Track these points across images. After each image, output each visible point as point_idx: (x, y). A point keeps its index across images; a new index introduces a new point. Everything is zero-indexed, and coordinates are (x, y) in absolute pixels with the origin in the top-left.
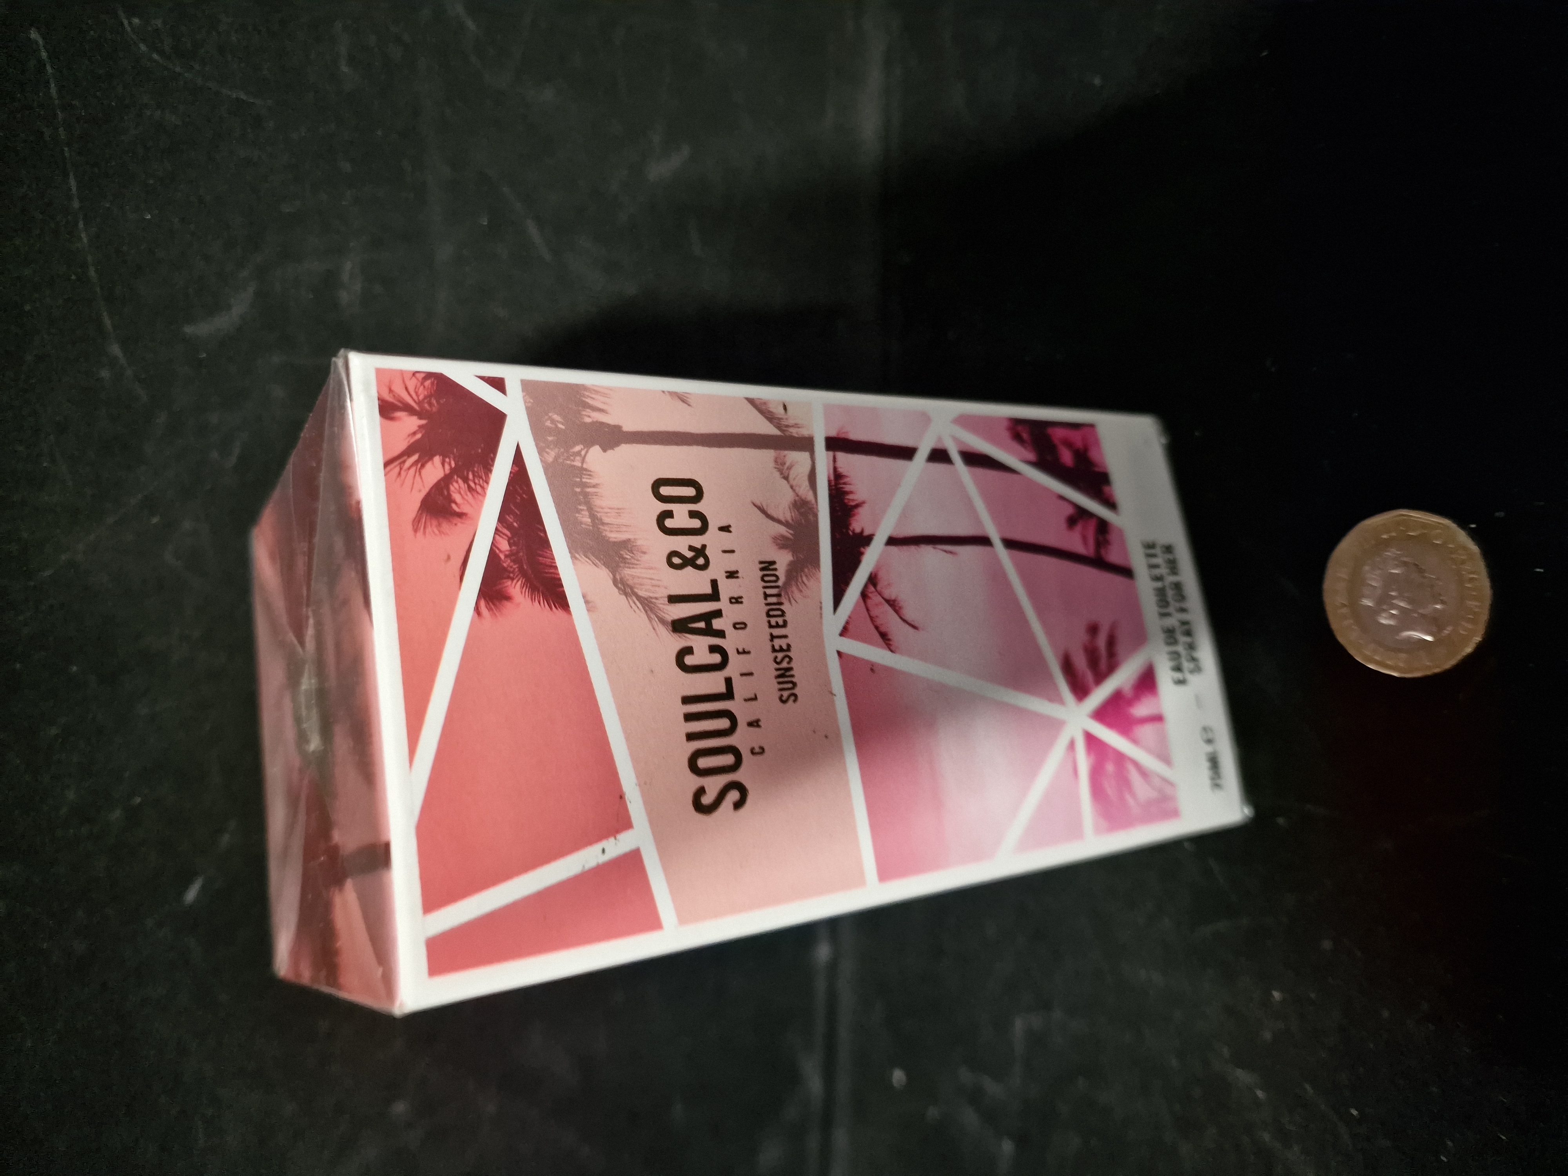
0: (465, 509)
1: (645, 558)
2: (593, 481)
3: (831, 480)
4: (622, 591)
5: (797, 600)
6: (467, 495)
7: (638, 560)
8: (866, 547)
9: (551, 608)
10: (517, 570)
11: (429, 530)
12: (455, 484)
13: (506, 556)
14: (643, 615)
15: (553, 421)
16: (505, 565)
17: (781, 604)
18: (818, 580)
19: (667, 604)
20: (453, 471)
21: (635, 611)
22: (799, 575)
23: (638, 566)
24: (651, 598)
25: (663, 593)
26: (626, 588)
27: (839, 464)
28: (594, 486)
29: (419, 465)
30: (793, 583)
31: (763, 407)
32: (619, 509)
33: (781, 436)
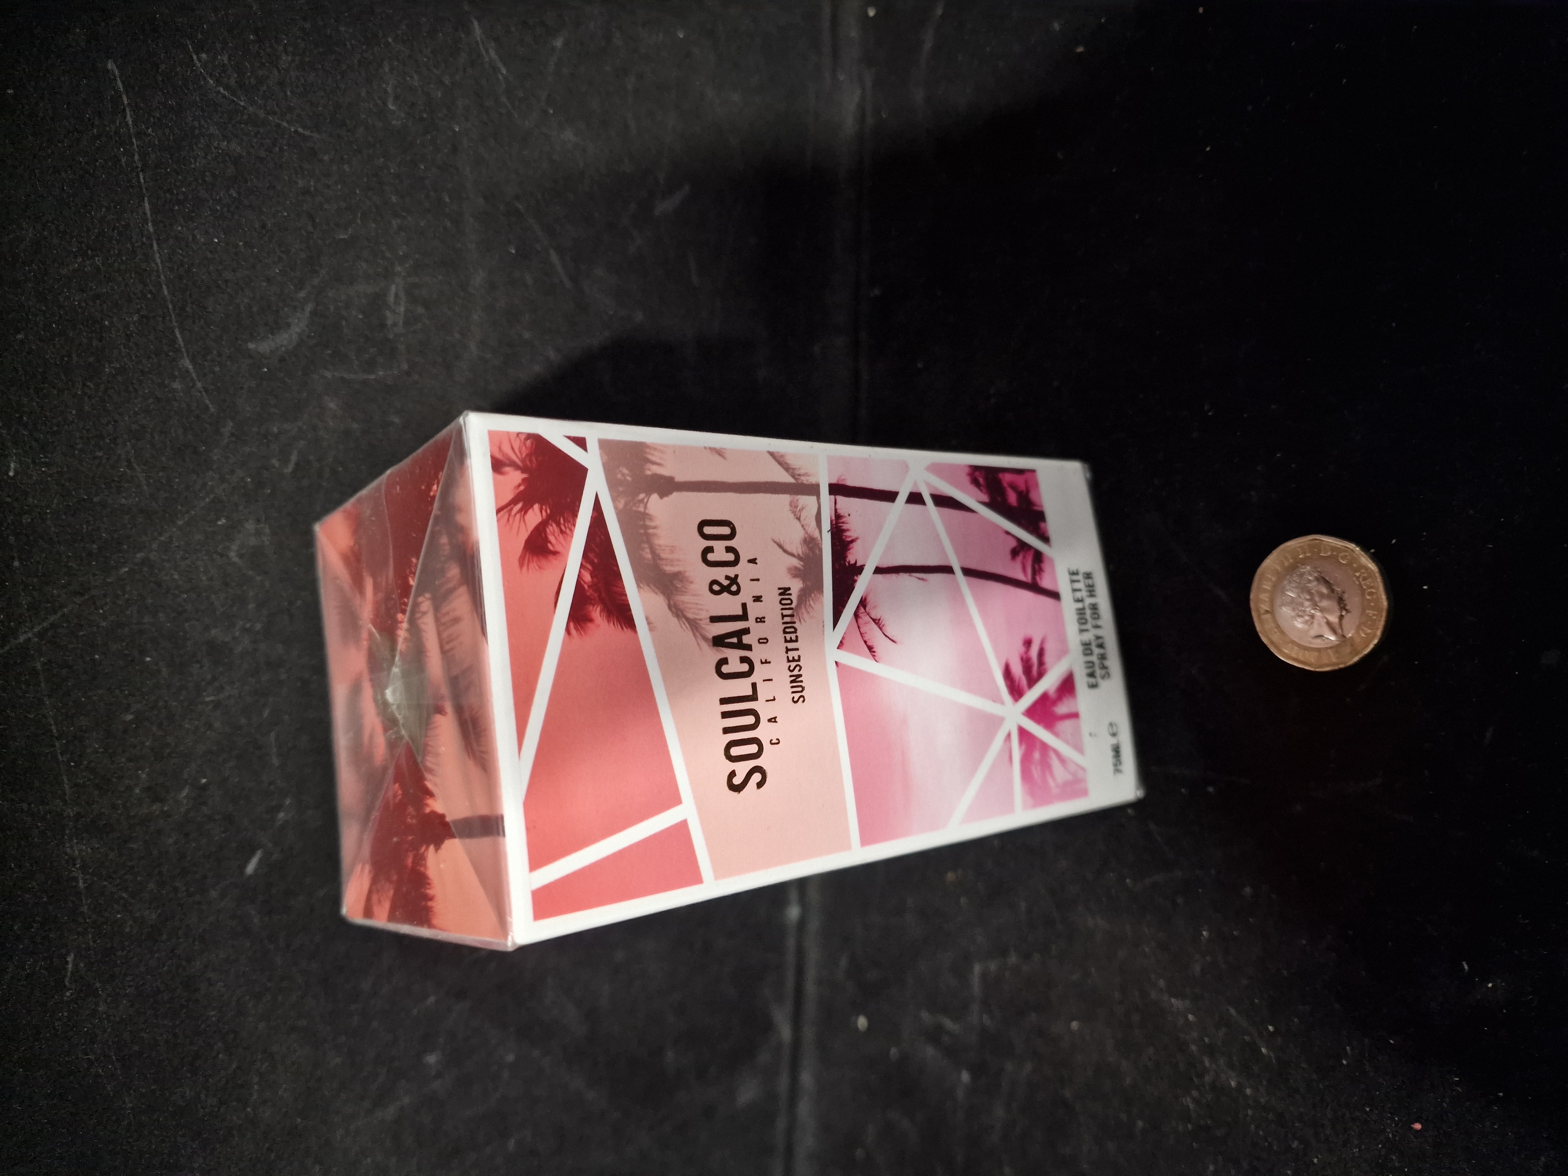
0: (558, 548)
1: (693, 586)
2: (653, 524)
3: (833, 520)
4: (675, 613)
5: (806, 620)
6: (559, 536)
8: (859, 576)
9: (622, 628)
10: (597, 598)
11: (531, 565)
12: (550, 528)
13: (589, 586)
14: (691, 634)
15: (623, 475)
16: (588, 594)
18: (822, 603)
19: (708, 625)
20: (548, 517)
21: (684, 630)
22: (807, 599)
23: (686, 594)
24: (696, 619)
25: (705, 615)
26: (677, 611)
27: (838, 506)
28: (655, 528)
29: (523, 512)
30: (803, 606)
31: (781, 460)
32: (673, 547)
33: (794, 483)
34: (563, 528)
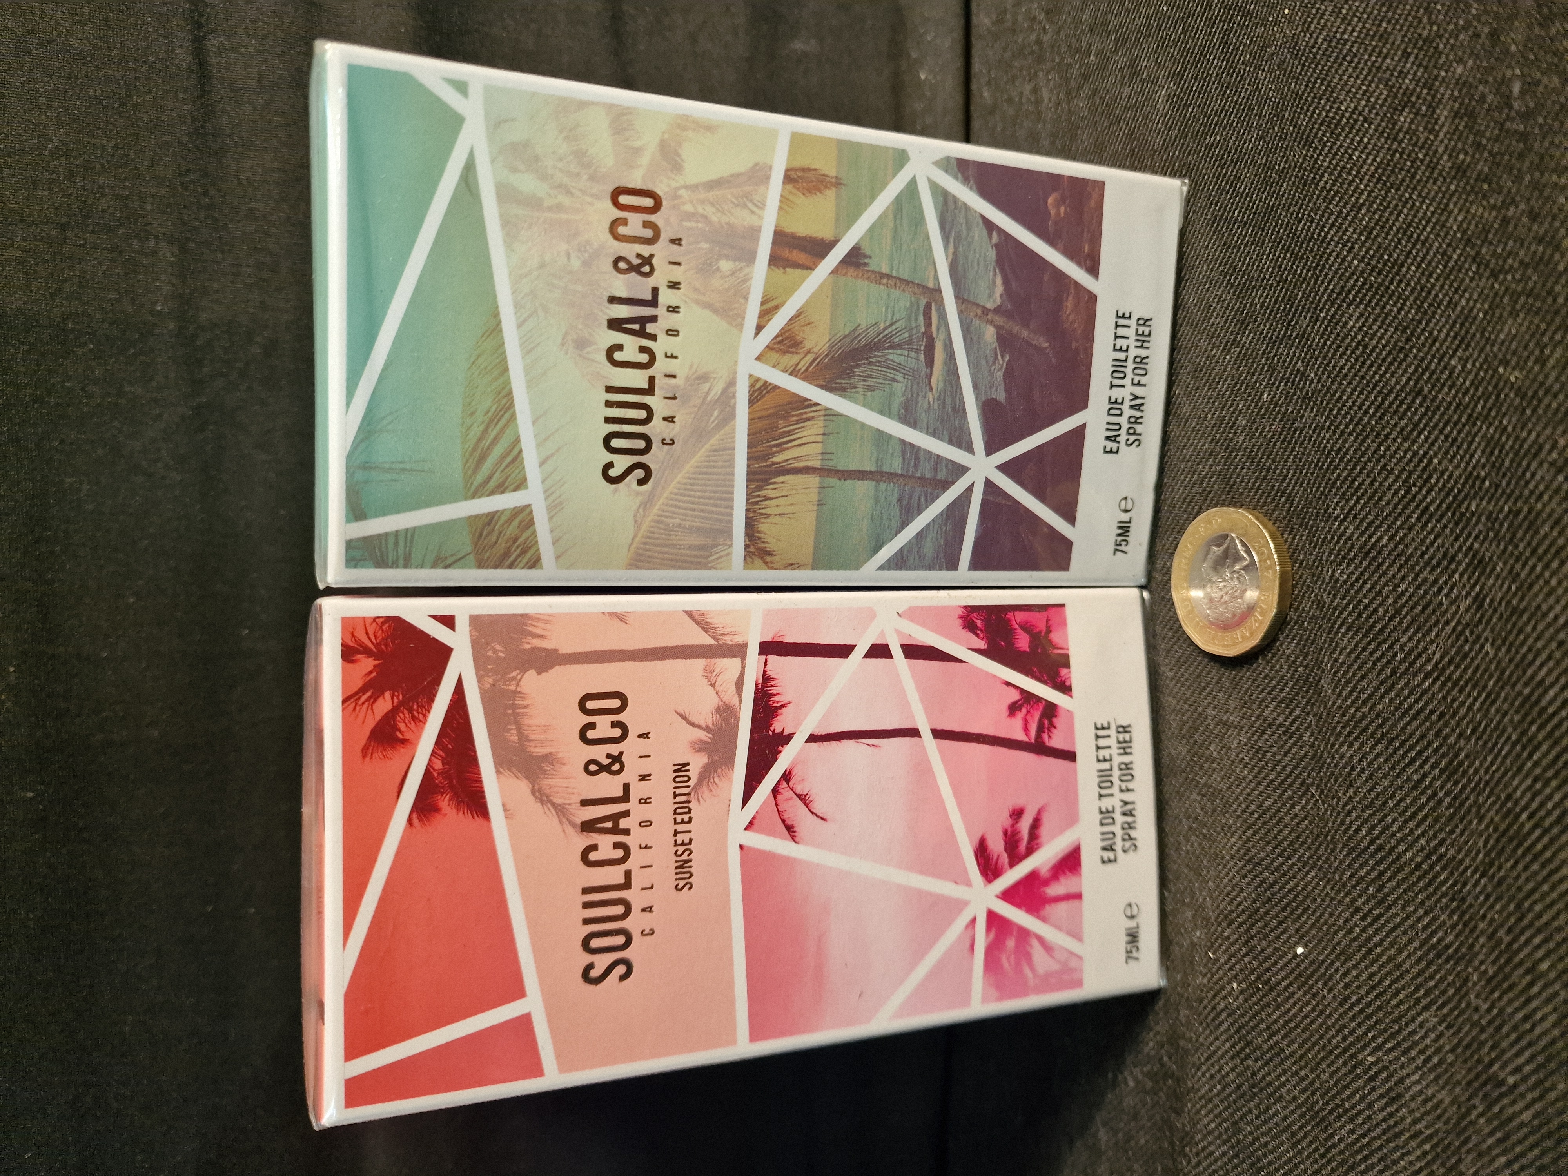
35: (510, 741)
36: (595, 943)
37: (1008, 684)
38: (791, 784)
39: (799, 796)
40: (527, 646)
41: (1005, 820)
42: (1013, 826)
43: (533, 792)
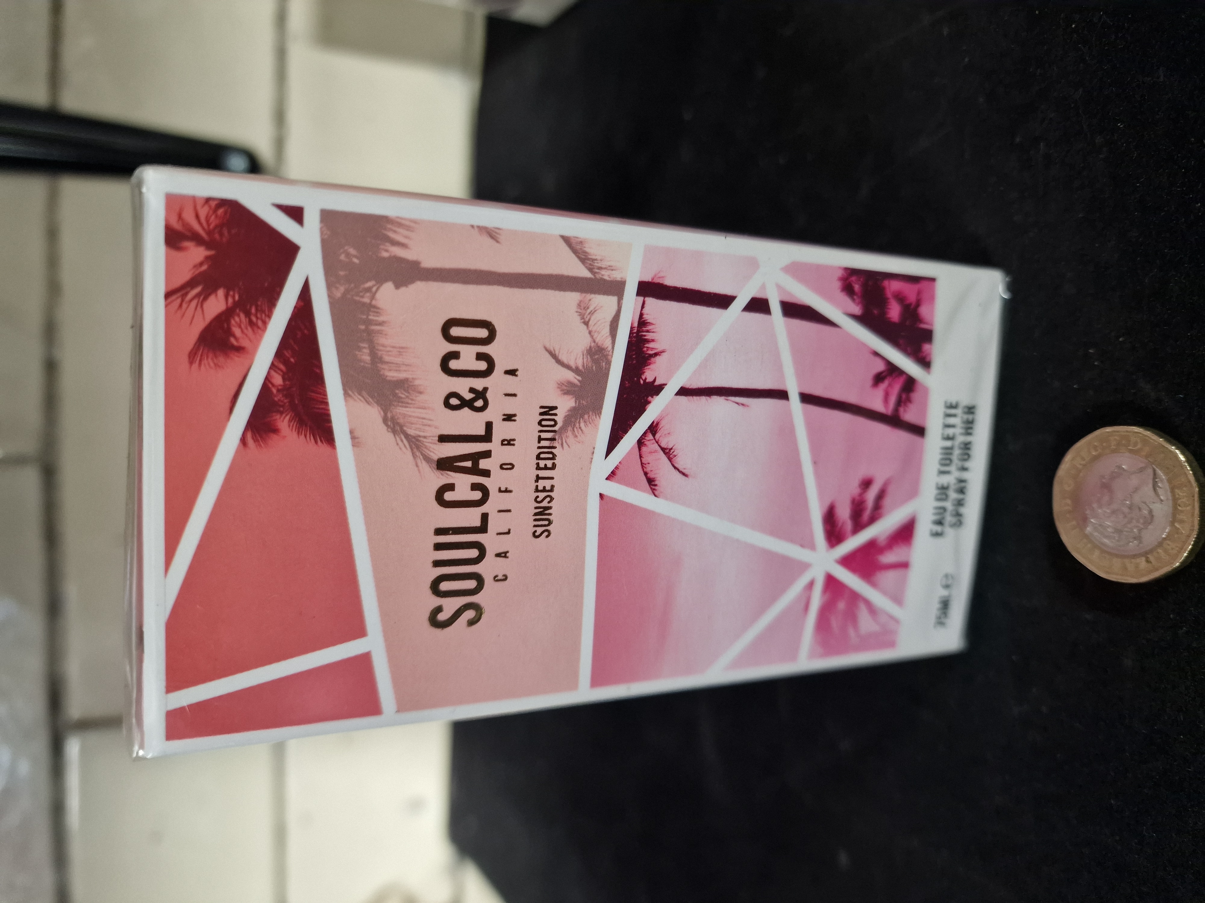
0: (243, 343)
1: (421, 398)
2: (381, 319)
3: (634, 327)
4: (392, 429)
5: (569, 444)
6: (247, 329)
7: (412, 400)
8: (654, 397)
9: (316, 442)
10: (287, 404)
11: (204, 362)
12: (237, 318)
13: (278, 390)
14: (409, 453)
15: (348, 255)
16: (276, 399)
17: (554, 448)
18: (596, 427)
19: (435, 444)
20: (236, 304)
21: (400, 449)
22: (578, 421)
23: (411, 406)
24: (420, 436)
25: (434, 433)
26: (395, 426)
27: (645, 311)
28: (381, 324)
29: (202, 298)
30: (570, 428)
31: (578, 247)
32: (402, 348)
33: (590, 279)
34: (254, 319)
35: (360, 361)
36: (445, 586)
37: (876, 354)
38: (657, 436)
39: (663, 449)
40: (385, 255)
41: (854, 489)
42: (861, 495)
43: (385, 420)
